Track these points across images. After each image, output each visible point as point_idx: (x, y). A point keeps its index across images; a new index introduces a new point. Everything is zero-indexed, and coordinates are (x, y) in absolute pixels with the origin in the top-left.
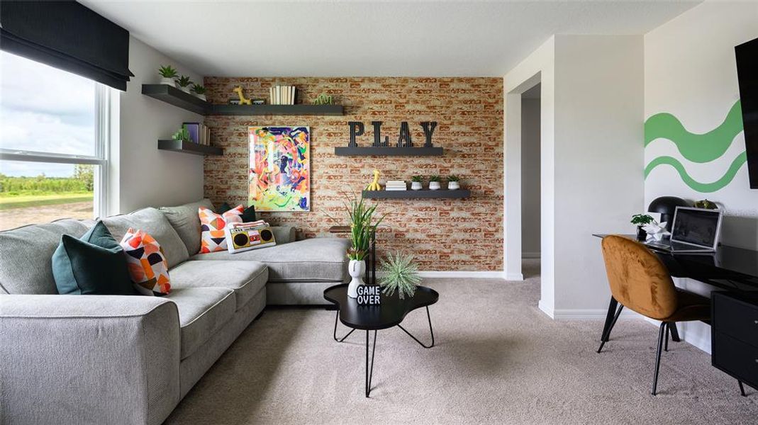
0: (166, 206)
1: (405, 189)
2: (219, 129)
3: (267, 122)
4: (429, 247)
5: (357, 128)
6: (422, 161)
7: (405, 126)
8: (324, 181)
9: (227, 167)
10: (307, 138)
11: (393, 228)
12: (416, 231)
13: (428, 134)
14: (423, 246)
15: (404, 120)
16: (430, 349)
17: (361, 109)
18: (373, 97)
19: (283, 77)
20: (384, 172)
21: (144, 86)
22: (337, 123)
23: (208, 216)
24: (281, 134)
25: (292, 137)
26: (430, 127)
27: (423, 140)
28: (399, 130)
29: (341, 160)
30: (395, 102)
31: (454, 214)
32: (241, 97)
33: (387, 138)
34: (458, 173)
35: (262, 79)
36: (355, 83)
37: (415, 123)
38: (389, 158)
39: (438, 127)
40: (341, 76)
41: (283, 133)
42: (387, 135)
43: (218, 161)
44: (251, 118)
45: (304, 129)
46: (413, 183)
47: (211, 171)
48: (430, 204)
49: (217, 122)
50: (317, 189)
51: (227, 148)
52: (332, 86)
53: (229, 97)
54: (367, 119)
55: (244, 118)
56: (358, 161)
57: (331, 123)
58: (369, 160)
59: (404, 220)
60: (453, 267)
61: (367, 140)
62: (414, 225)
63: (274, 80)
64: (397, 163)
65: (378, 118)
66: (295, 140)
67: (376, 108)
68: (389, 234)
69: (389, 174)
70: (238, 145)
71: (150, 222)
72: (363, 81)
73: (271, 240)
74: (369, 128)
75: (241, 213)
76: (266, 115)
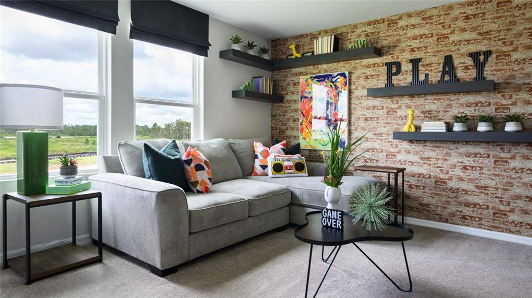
0: (232, 138)
1: (445, 131)
2: (280, 80)
3: (314, 71)
4: (479, 199)
5: (393, 68)
6: (472, 98)
7: (448, 60)
8: (362, 123)
9: (286, 111)
10: (346, 83)
11: (433, 174)
12: (461, 179)
13: (480, 67)
14: (470, 199)
15: (447, 54)
16: (405, 293)
17: (399, 48)
18: (411, 33)
19: (326, 29)
20: (423, 112)
21: (221, 52)
22: (374, 65)
23: (259, 148)
24: (324, 80)
25: (333, 83)
26: (482, 58)
27: (473, 73)
28: (442, 65)
29: (377, 102)
30: (437, 34)
31: (515, 164)
32: (294, 52)
33: (427, 75)
34: (523, 111)
35: (311, 35)
36: (392, 22)
37: (462, 55)
38: (428, 97)
39: (494, 56)
40: (379, 18)
41: (326, 80)
42: (427, 72)
43: (280, 106)
44: (302, 69)
45: (343, 75)
46: (456, 124)
47: (275, 116)
48: (480, 150)
49: (279, 76)
50: (355, 130)
51: (286, 96)
52: (369, 29)
53: (288, 53)
54: (404, 58)
55: (298, 70)
56: (395, 102)
57: (369, 66)
58: (406, 100)
59: (446, 166)
60: (512, 230)
61: (404, 79)
62: (458, 172)
63: (320, 33)
64: (439, 103)
65: (417, 55)
66: (335, 85)
67: (415, 44)
68: (428, 181)
69: (429, 115)
70: (293, 93)
71: (216, 148)
72: (401, 18)
73: (304, 171)
74: (407, 67)
75: (283, 147)
76: (314, 65)
